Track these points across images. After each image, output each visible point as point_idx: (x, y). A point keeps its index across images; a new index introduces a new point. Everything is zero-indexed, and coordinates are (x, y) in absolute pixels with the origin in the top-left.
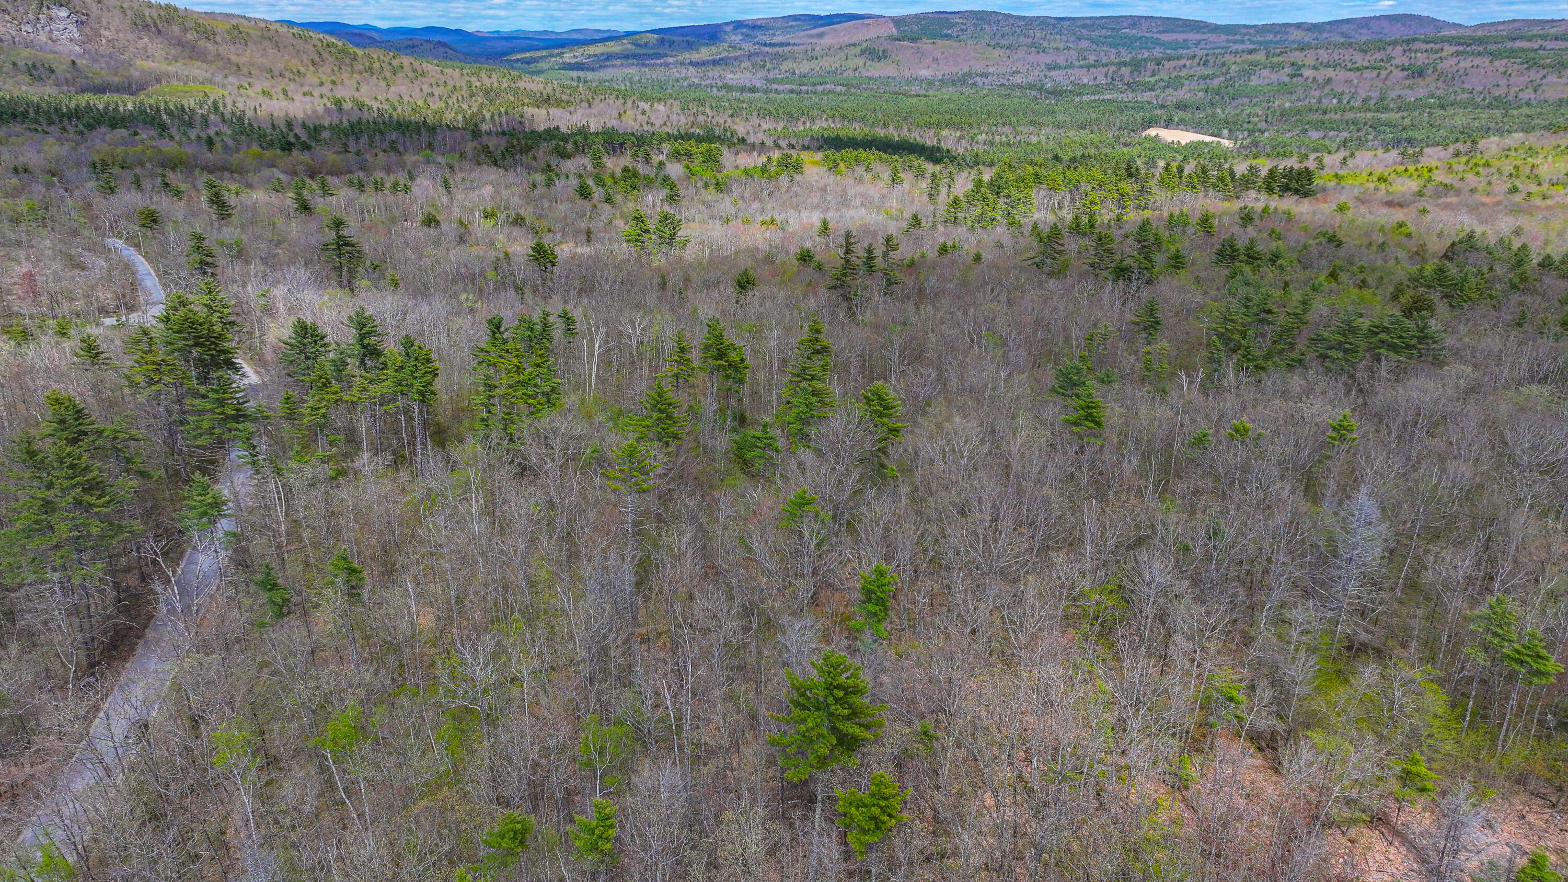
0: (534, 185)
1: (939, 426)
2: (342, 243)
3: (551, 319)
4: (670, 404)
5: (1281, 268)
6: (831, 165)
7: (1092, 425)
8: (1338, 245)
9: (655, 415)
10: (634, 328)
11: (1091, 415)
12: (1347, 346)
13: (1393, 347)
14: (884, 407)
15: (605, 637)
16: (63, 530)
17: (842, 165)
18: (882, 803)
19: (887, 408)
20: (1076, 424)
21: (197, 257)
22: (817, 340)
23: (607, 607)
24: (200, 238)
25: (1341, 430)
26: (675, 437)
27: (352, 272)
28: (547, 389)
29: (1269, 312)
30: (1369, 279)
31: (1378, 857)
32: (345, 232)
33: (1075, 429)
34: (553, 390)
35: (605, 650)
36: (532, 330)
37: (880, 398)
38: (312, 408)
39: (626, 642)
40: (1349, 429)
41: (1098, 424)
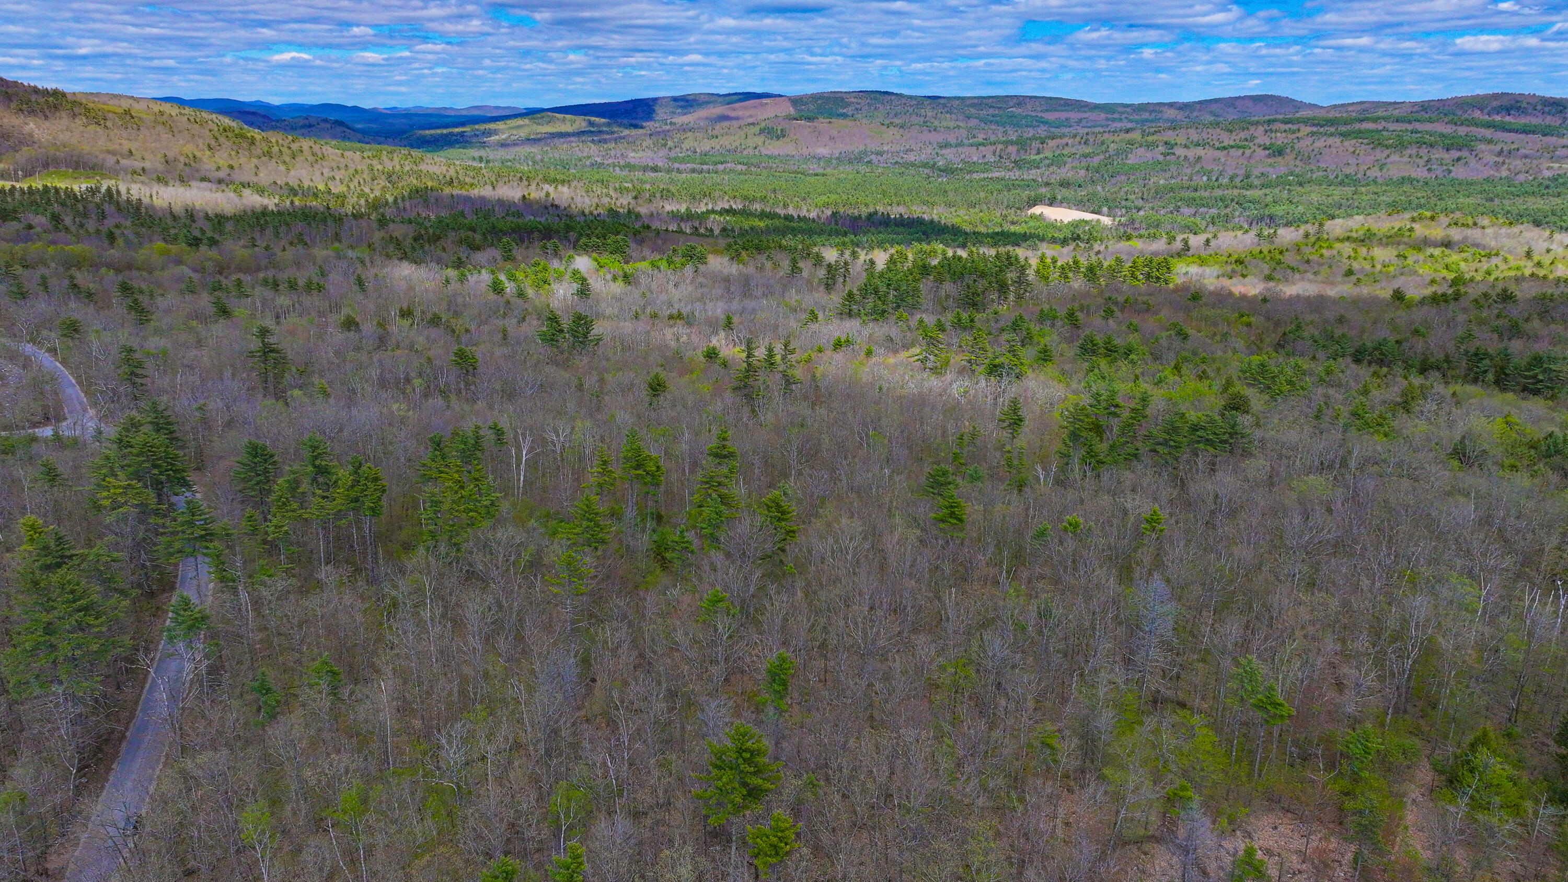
0: (447, 281)
1: (829, 525)
2: (268, 350)
3: (482, 433)
4: (597, 514)
5: (1133, 362)
6: (734, 254)
7: (955, 521)
8: (1185, 338)
9: (585, 524)
10: (558, 436)
11: (953, 513)
12: (1172, 443)
13: (1208, 442)
14: (779, 512)
15: (557, 722)
16: (65, 648)
17: (744, 253)
18: (779, 834)
19: (783, 513)
20: (943, 521)
21: (126, 369)
22: (724, 447)
23: (559, 696)
24: (130, 350)
25: (1153, 521)
26: (603, 542)
27: (278, 378)
28: (487, 503)
29: (1117, 406)
30: (1209, 371)
31: (1163, 864)
32: (271, 340)
33: (942, 525)
34: (492, 504)
35: (556, 732)
36: (465, 443)
37: (778, 505)
38: (276, 527)
39: (573, 724)
40: (1158, 521)
41: (960, 520)
